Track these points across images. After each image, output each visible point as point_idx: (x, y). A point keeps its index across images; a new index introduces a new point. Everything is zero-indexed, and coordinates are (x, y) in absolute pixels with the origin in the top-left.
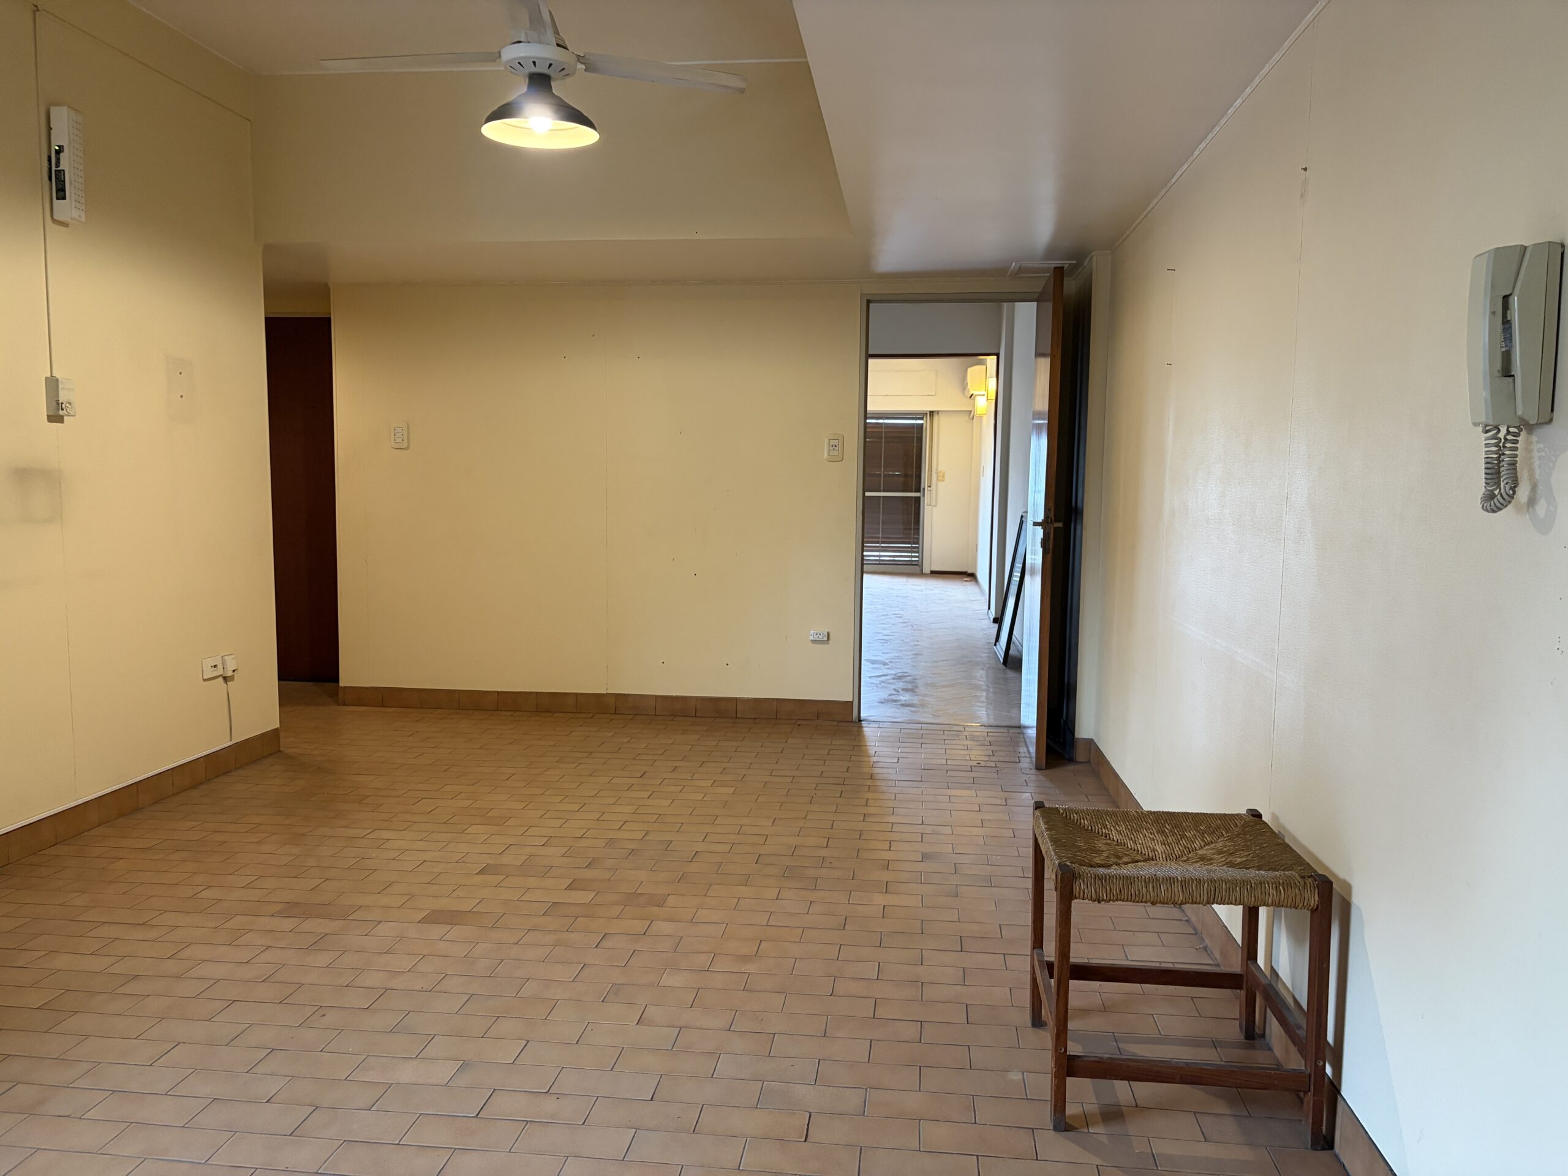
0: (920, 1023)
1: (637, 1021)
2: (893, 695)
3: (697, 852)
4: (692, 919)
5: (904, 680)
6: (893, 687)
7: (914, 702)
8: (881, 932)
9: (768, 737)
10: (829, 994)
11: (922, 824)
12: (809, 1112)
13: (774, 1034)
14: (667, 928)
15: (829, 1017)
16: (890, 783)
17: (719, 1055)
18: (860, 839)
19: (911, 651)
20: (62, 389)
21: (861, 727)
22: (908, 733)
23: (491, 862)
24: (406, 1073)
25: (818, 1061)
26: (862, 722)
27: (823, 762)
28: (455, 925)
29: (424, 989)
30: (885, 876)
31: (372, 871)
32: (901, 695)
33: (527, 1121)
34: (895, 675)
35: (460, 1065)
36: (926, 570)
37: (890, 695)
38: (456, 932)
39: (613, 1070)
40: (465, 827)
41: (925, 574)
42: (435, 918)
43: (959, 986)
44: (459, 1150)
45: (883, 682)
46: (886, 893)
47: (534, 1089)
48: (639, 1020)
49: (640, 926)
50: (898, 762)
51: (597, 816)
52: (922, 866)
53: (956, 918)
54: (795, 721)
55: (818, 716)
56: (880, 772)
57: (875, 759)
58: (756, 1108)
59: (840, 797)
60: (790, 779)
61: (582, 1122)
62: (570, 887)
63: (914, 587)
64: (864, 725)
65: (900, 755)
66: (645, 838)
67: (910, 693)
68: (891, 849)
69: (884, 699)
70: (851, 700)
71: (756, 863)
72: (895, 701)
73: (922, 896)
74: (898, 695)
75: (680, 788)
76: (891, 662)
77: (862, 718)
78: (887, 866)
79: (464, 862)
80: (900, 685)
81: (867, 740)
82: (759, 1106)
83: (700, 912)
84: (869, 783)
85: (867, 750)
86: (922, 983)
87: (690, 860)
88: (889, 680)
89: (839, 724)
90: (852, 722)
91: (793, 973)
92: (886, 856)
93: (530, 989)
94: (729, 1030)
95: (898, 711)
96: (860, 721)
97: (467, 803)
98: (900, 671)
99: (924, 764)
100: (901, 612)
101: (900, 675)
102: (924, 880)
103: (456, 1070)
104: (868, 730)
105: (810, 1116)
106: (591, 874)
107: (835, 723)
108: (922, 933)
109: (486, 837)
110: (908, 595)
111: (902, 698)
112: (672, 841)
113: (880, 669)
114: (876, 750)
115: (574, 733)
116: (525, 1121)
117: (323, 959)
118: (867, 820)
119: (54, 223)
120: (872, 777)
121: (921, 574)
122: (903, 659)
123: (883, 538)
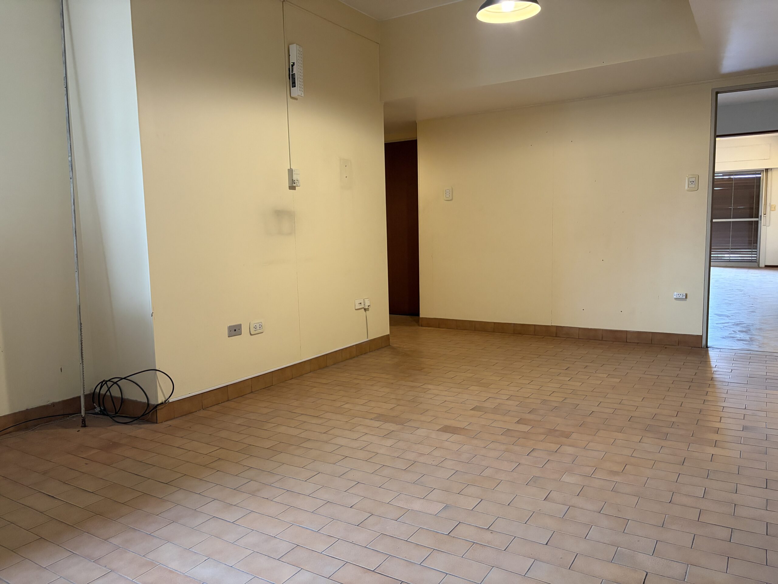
0: (731, 529)
1: (545, 498)
2: (732, 334)
3: (593, 411)
4: (585, 447)
5: (741, 325)
6: (732, 329)
7: (746, 338)
8: (709, 470)
9: (645, 353)
10: (669, 502)
11: (745, 409)
12: (646, 572)
13: (629, 520)
14: (570, 450)
15: (667, 515)
16: (724, 384)
17: (591, 526)
18: (699, 414)
19: (747, 310)
20: (294, 174)
21: (707, 351)
22: (740, 356)
23: (478, 405)
24: (417, 505)
25: (656, 541)
26: (709, 348)
27: (679, 369)
28: (455, 434)
29: (432, 464)
30: (715, 437)
31: (419, 403)
32: (737, 334)
33: (474, 542)
34: (735, 323)
35: (444, 506)
36: (762, 264)
37: (730, 334)
38: (455, 437)
39: (526, 523)
40: (468, 386)
41: (761, 267)
42: (446, 429)
43: (763, 510)
44: (436, 551)
45: (726, 326)
46: (715, 446)
47: (481, 526)
48: (546, 498)
49: (554, 447)
50: (731, 372)
51: (539, 387)
52: (743, 434)
53: (764, 467)
54: (663, 345)
55: (679, 343)
56: (717, 377)
57: (715, 369)
58: (611, 562)
59: (689, 389)
60: (656, 377)
61: (504, 549)
62: (518, 422)
63: (753, 275)
64: (709, 350)
65: (732, 368)
66: (564, 401)
67: (744, 333)
68: (721, 422)
69: (725, 336)
70: (702, 335)
71: (629, 421)
72: (733, 337)
73: (741, 451)
74: (736, 334)
75: (588, 377)
76: (732, 316)
77: (708, 346)
78: (717, 431)
79: (465, 404)
80: (738, 328)
81: (711, 358)
82: (613, 562)
83: (591, 444)
84: (710, 382)
85: (710, 364)
86: (735, 504)
87: (588, 415)
88: (730, 325)
89: (692, 349)
90: (702, 347)
91: (645, 486)
92: (717, 425)
93: (487, 473)
94: (600, 513)
95: (734, 343)
96: (707, 347)
97: (471, 375)
98: (738, 321)
99: (750, 374)
100: (742, 288)
101: (739, 323)
102: (743, 442)
103: (442, 508)
104: (712, 353)
105: (647, 574)
106: (531, 417)
107: (690, 348)
108: (738, 474)
109: (478, 392)
110: (748, 279)
111: (738, 336)
112: (579, 404)
113: (724, 319)
114: (717, 364)
115: (532, 345)
116: (473, 542)
117: (389, 442)
118: (706, 403)
119: (291, 99)
120: (712, 379)
121: (758, 267)
122: (741, 314)
123: (731, 246)
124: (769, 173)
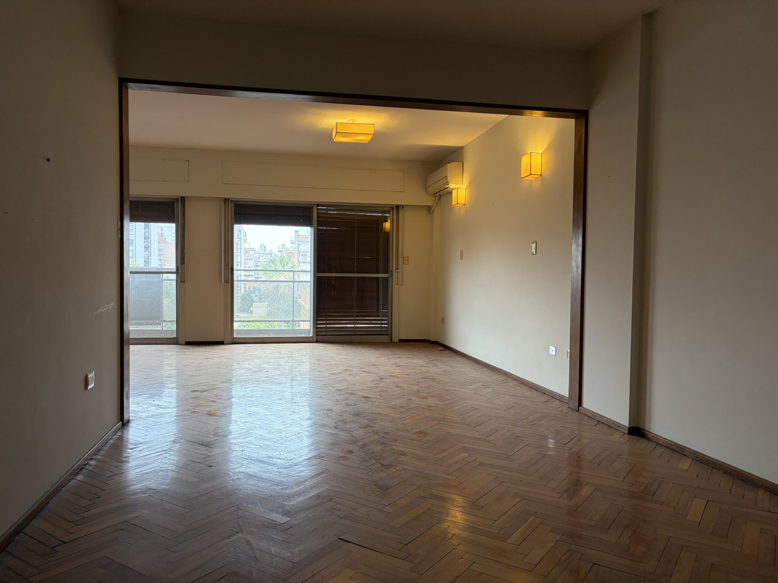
36: (395, 339)
41: (394, 343)
124: (401, 212)
